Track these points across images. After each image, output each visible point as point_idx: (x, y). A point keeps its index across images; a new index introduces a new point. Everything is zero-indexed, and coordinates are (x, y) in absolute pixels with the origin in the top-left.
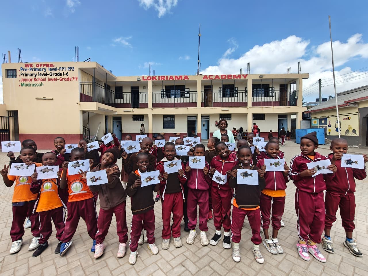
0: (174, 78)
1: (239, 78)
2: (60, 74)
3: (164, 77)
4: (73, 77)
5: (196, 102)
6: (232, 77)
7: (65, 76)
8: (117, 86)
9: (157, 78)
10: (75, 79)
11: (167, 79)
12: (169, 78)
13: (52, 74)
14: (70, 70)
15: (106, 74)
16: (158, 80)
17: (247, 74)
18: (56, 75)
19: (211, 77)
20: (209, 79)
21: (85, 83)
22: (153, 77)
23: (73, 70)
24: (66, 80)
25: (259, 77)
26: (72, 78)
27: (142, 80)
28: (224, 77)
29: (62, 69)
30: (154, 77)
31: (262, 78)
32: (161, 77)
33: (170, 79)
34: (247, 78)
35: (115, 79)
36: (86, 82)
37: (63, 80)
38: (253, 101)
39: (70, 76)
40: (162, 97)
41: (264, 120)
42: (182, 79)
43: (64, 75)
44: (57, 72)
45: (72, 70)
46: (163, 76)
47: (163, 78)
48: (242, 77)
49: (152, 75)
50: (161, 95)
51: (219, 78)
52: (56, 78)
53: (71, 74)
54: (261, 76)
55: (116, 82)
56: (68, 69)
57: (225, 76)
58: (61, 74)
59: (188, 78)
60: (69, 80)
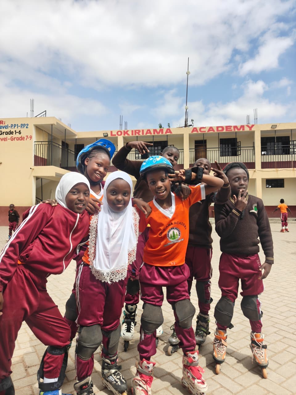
0: (152, 132)
1: (241, 130)
2: (11, 133)
3: (139, 131)
4: (26, 136)
5: (183, 163)
6: (232, 128)
7: (18, 135)
8: (77, 144)
9: (130, 133)
10: (29, 138)
11: (143, 133)
12: (145, 133)
13: (2, 133)
14: (23, 127)
15: (65, 130)
16: (131, 135)
17: (254, 124)
18: (6, 133)
19: (202, 130)
20: (199, 132)
21: (40, 143)
22: (124, 131)
23: (27, 128)
24: (18, 140)
25: (271, 128)
26: (26, 138)
27: (109, 135)
28: (220, 129)
29: (14, 126)
30: (126, 131)
31: (276, 129)
32: (135, 131)
33: (147, 133)
34: (253, 129)
35: (75, 135)
36: (42, 142)
37: (14, 140)
38: (263, 161)
39: (23, 135)
40: (136, 158)
41: (284, 187)
42: (162, 133)
43: (16, 134)
44: (8, 130)
45: (25, 127)
46: (137, 130)
47: (137, 133)
48: (247, 129)
49: (123, 129)
50: (134, 154)
51: (213, 130)
52: (7, 137)
53: (25, 132)
54: (274, 126)
55: (76, 139)
56: (21, 126)
57: (222, 127)
58: (13, 133)
59: (170, 132)
60: (21, 140)
